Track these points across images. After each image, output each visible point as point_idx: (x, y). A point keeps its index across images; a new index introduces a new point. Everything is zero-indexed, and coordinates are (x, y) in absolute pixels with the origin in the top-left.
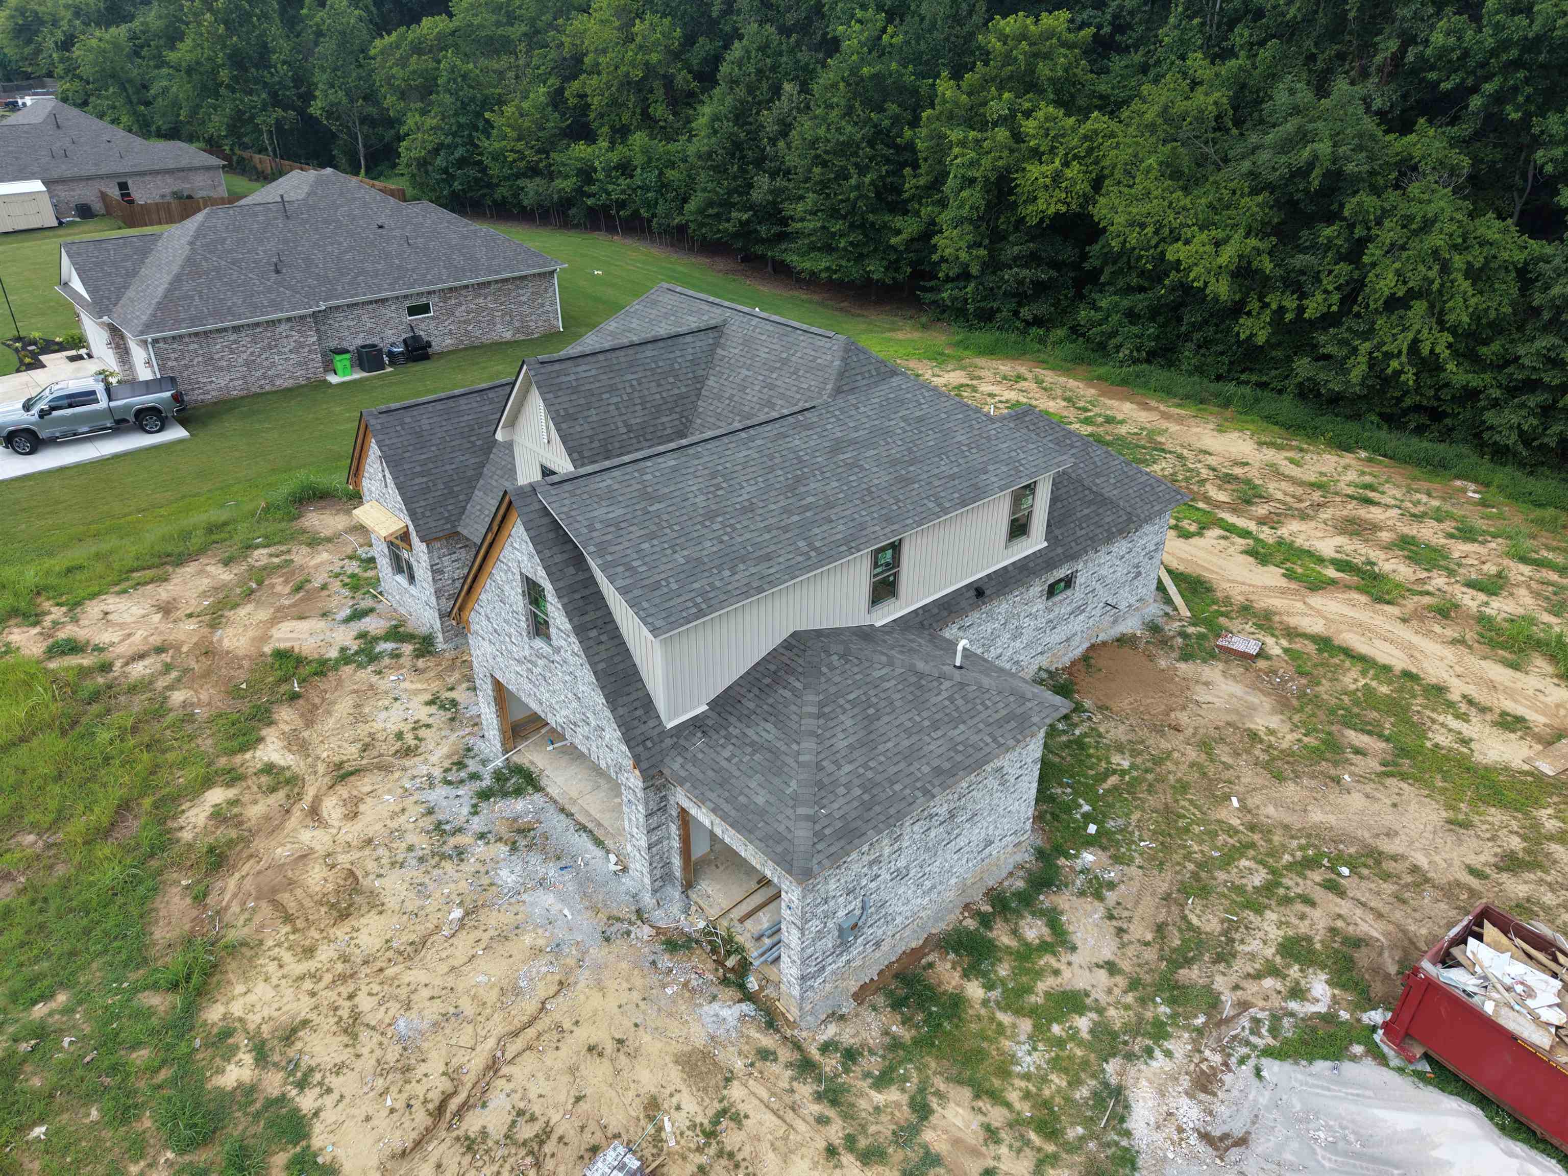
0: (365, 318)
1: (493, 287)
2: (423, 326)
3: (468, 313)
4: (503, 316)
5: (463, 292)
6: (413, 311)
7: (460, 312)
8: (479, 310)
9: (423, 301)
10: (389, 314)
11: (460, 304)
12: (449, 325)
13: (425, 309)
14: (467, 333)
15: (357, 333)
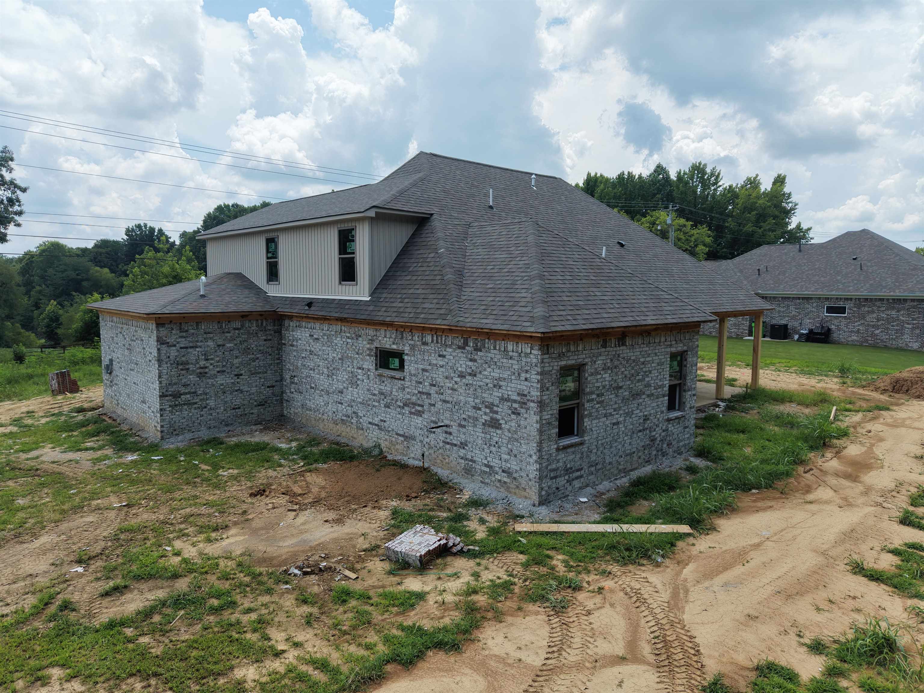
0: (792, 308)
1: (909, 304)
2: (836, 322)
3: (878, 320)
4: (913, 329)
5: (878, 303)
6: (830, 310)
7: (871, 318)
8: (889, 320)
9: (841, 304)
10: (811, 309)
11: (873, 312)
12: (857, 325)
13: (842, 310)
14: (873, 335)
15: (784, 317)
